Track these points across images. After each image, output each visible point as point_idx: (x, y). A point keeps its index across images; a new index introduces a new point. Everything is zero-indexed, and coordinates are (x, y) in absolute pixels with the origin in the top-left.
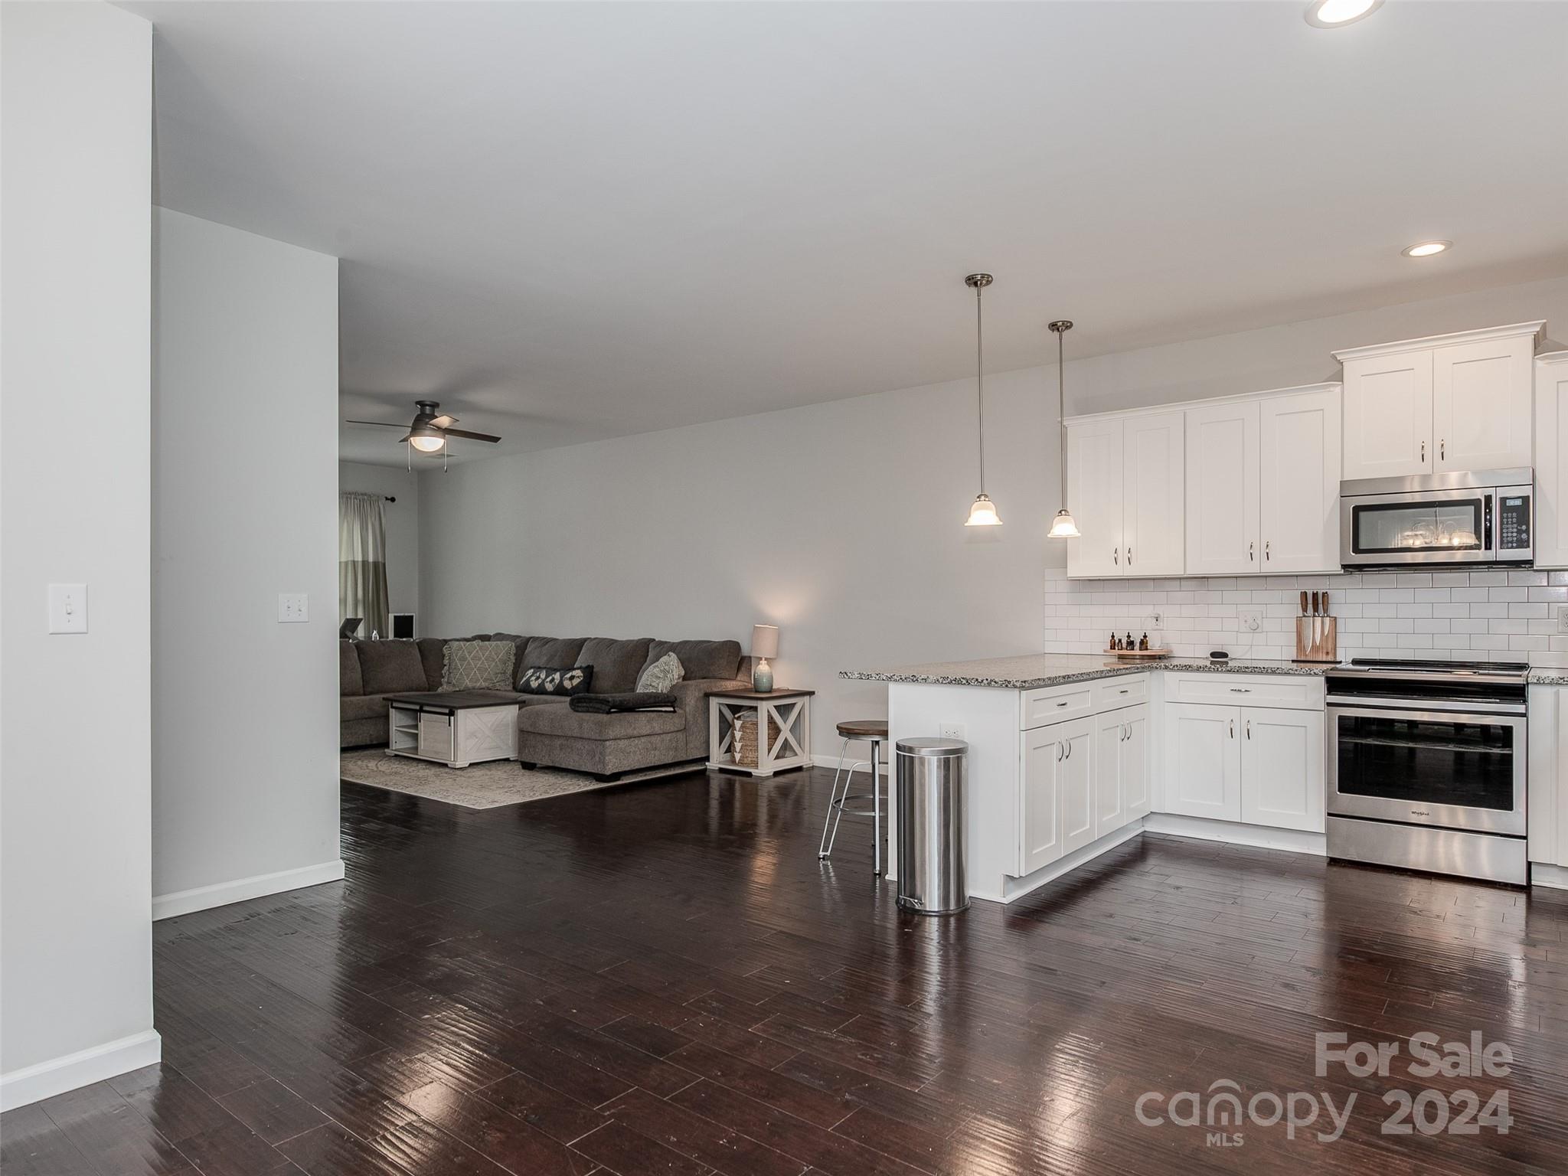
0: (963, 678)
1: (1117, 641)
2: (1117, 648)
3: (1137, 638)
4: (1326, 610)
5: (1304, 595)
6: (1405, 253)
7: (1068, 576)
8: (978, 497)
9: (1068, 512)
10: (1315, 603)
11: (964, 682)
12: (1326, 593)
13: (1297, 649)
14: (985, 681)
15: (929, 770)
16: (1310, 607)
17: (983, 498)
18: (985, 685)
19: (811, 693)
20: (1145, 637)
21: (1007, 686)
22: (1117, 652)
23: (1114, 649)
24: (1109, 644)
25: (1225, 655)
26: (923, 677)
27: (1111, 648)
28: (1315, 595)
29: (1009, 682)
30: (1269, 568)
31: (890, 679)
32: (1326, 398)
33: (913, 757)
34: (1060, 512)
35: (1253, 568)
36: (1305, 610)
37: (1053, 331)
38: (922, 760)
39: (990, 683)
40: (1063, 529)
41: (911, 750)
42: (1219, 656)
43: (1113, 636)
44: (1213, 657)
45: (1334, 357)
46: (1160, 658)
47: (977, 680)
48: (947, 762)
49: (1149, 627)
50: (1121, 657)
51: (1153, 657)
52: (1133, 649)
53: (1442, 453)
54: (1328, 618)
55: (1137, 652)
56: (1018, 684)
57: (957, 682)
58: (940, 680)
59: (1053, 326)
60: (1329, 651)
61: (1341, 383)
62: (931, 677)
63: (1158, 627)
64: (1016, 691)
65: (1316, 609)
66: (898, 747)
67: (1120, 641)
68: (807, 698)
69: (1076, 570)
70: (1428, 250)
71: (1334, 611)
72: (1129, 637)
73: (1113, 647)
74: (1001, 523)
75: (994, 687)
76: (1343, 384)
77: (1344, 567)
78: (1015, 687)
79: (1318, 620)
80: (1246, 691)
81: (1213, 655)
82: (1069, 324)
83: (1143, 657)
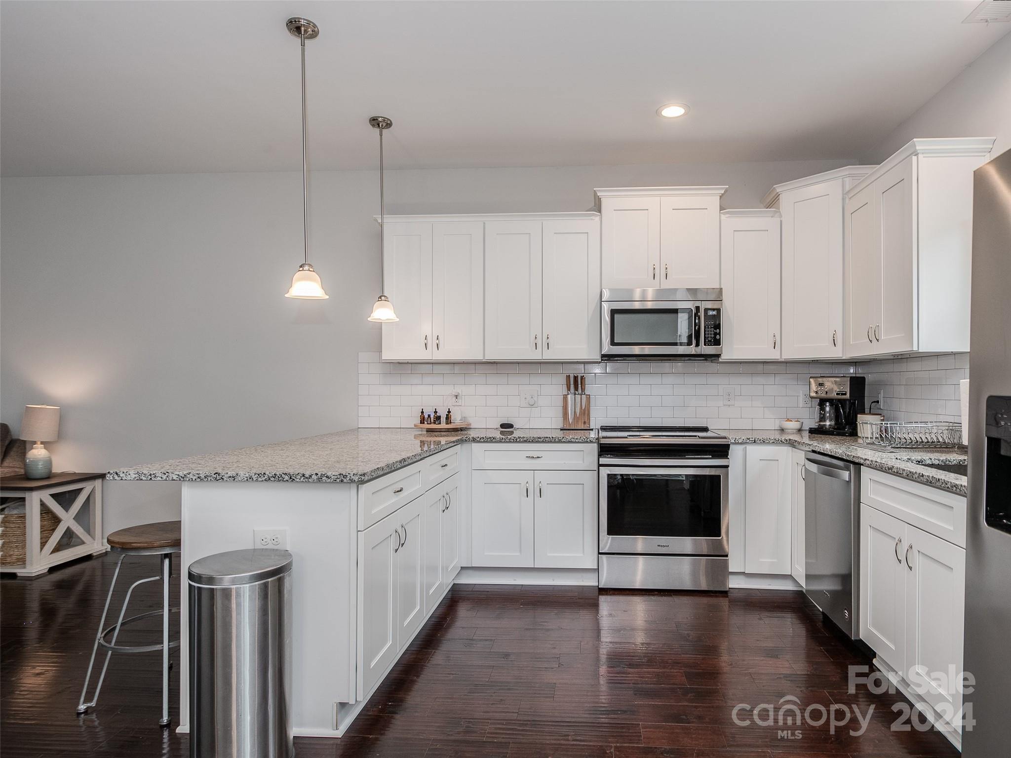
0: (285, 474)
1: (426, 416)
2: (425, 422)
3: (443, 414)
4: (583, 390)
5: (568, 377)
6: (658, 112)
7: (383, 359)
8: (301, 266)
9: (387, 298)
10: (576, 383)
11: (287, 478)
12: (583, 376)
13: (564, 420)
14: (314, 477)
15: (239, 605)
16: (572, 386)
17: (306, 268)
18: (314, 482)
19: (102, 476)
20: (449, 412)
21: (342, 481)
22: (426, 426)
23: (424, 423)
24: (420, 419)
25: (511, 426)
26: (230, 474)
27: (421, 423)
28: (576, 378)
29: (345, 477)
30: (549, 355)
31: (183, 478)
32: (590, 223)
33: (213, 589)
34: (380, 297)
35: (536, 356)
36: (569, 389)
37: (373, 126)
38: (227, 593)
39: (321, 479)
40: (382, 313)
41: (211, 580)
42: (506, 426)
43: (422, 412)
44: (502, 428)
45: (595, 192)
46: (461, 429)
47: (304, 475)
48: (265, 588)
49: (450, 403)
50: (429, 431)
51: (456, 430)
52: (440, 424)
53: (666, 274)
54: (585, 396)
55: (443, 425)
56: (356, 478)
57: (277, 478)
58: (255, 478)
59: (374, 120)
60: (586, 421)
61: (599, 214)
62: (241, 473)
63: (458, 404)
64: (354, 486)
65: (576, 389)
66: (191, 576)
67: (429, 416)
68: (98, 483)
69: (390, 354)
70: (673, 111)
71: (589, 389)
72: (436, 412)
73: (422, 422)
74: (327, 297)
75: (326, 482)
76: (601, 215)
77: (603, 356)
78: (352, 481)
79: (578, 397)
80: (538, 457)
81: (503, 426)
82: (389, 122)
83: (448, 430)
